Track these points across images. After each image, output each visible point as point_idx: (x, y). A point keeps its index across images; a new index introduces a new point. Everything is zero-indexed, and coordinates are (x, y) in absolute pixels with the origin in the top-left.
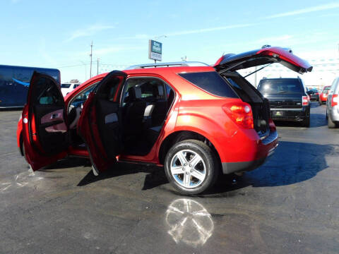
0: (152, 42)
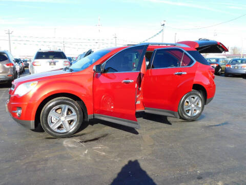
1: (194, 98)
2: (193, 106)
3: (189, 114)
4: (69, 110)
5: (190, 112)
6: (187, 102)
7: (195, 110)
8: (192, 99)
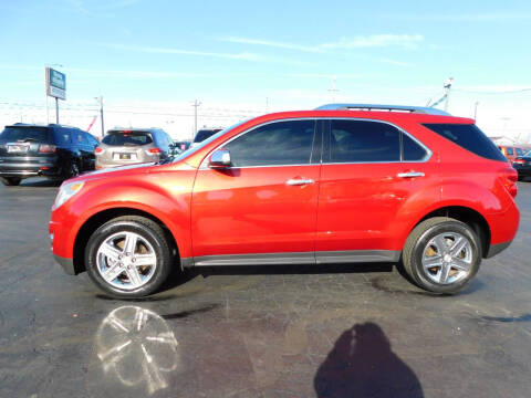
0: (51, 72)
1: (453, 239)
2: (448, 258)
3: (437, 278)
4: (140, 243)
5: (440, 273)
6: (433, 247)
7: (452, 269)
8: (449, 241)
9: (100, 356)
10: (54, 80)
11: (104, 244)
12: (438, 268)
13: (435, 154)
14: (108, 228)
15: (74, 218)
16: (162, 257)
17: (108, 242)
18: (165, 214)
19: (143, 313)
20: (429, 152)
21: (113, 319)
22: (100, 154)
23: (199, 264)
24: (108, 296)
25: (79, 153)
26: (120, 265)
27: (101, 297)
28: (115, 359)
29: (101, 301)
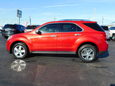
0: (18, 11)
2: (88, 54)
4: (22, 48)
9: (12, 66)
10: (19, 12)
11: (15, 48)
12: (86, 56)
13: (84, 30)
14: (16, 45)
15: (10, 43)
16: (26, 51)
17: (16, 47)
18: (27, 43)
19: (21, 61)
20: (83, 30)
21: (16, 62)
22: (25, 31)
23: (33, 53)
24: (16, 58)
25: (21, 31)
26: (18, 52)
27: (15, 58)
28: (14, 67)
29: (14, 59)
